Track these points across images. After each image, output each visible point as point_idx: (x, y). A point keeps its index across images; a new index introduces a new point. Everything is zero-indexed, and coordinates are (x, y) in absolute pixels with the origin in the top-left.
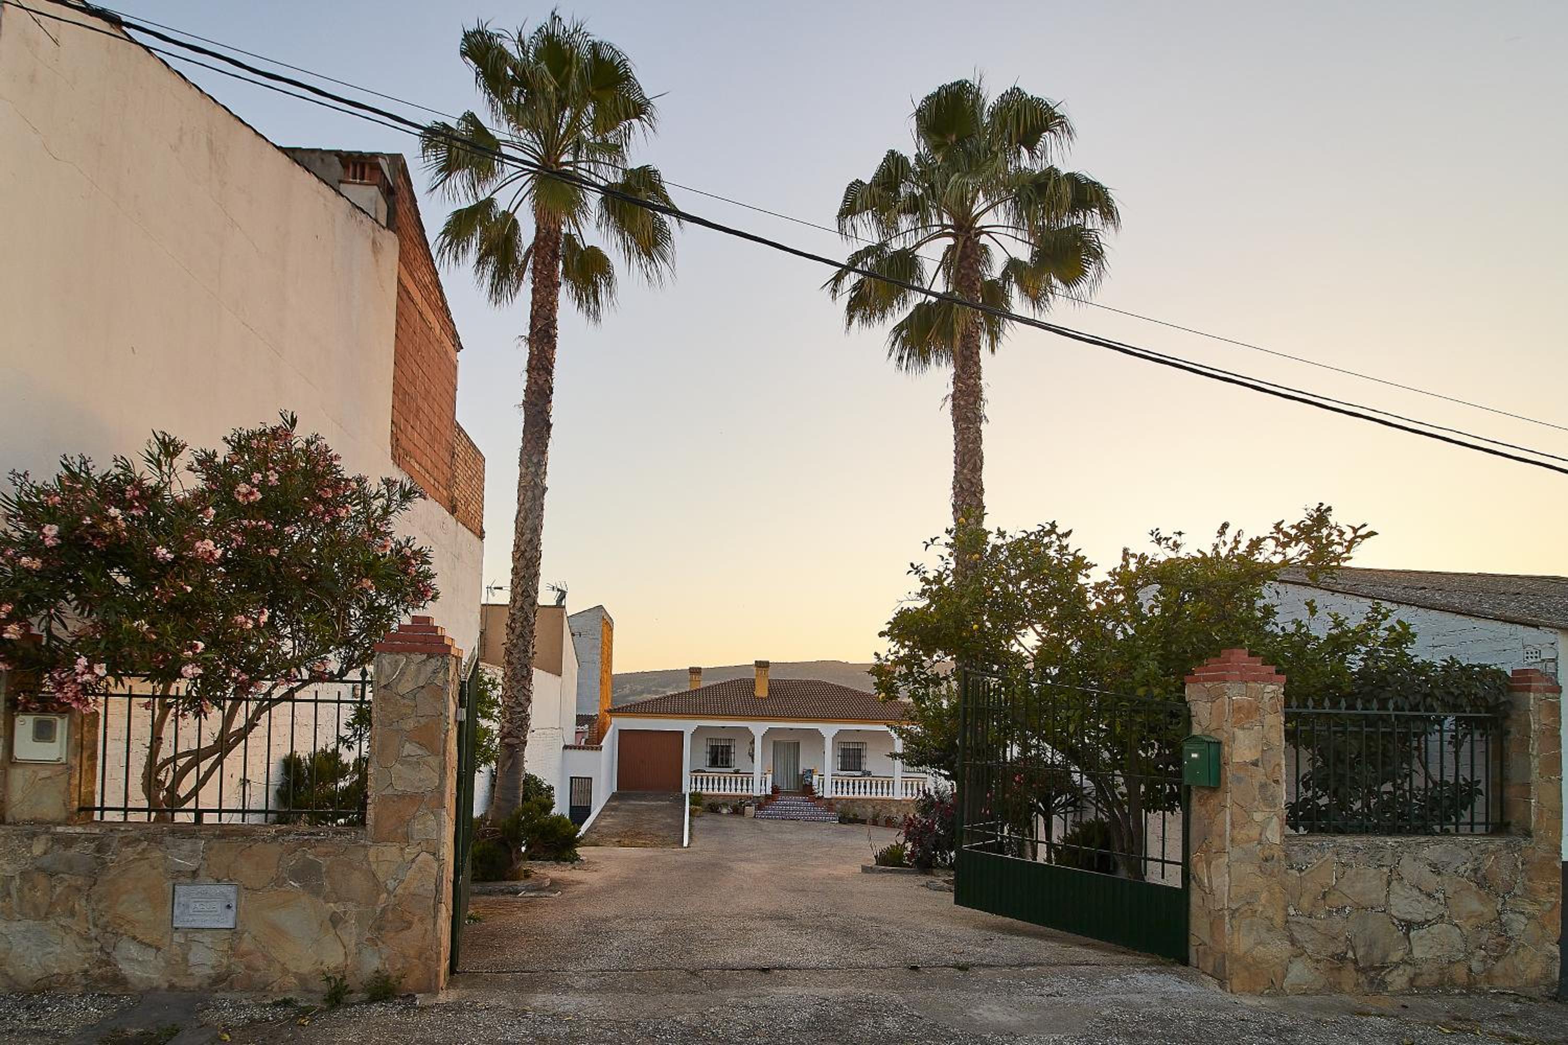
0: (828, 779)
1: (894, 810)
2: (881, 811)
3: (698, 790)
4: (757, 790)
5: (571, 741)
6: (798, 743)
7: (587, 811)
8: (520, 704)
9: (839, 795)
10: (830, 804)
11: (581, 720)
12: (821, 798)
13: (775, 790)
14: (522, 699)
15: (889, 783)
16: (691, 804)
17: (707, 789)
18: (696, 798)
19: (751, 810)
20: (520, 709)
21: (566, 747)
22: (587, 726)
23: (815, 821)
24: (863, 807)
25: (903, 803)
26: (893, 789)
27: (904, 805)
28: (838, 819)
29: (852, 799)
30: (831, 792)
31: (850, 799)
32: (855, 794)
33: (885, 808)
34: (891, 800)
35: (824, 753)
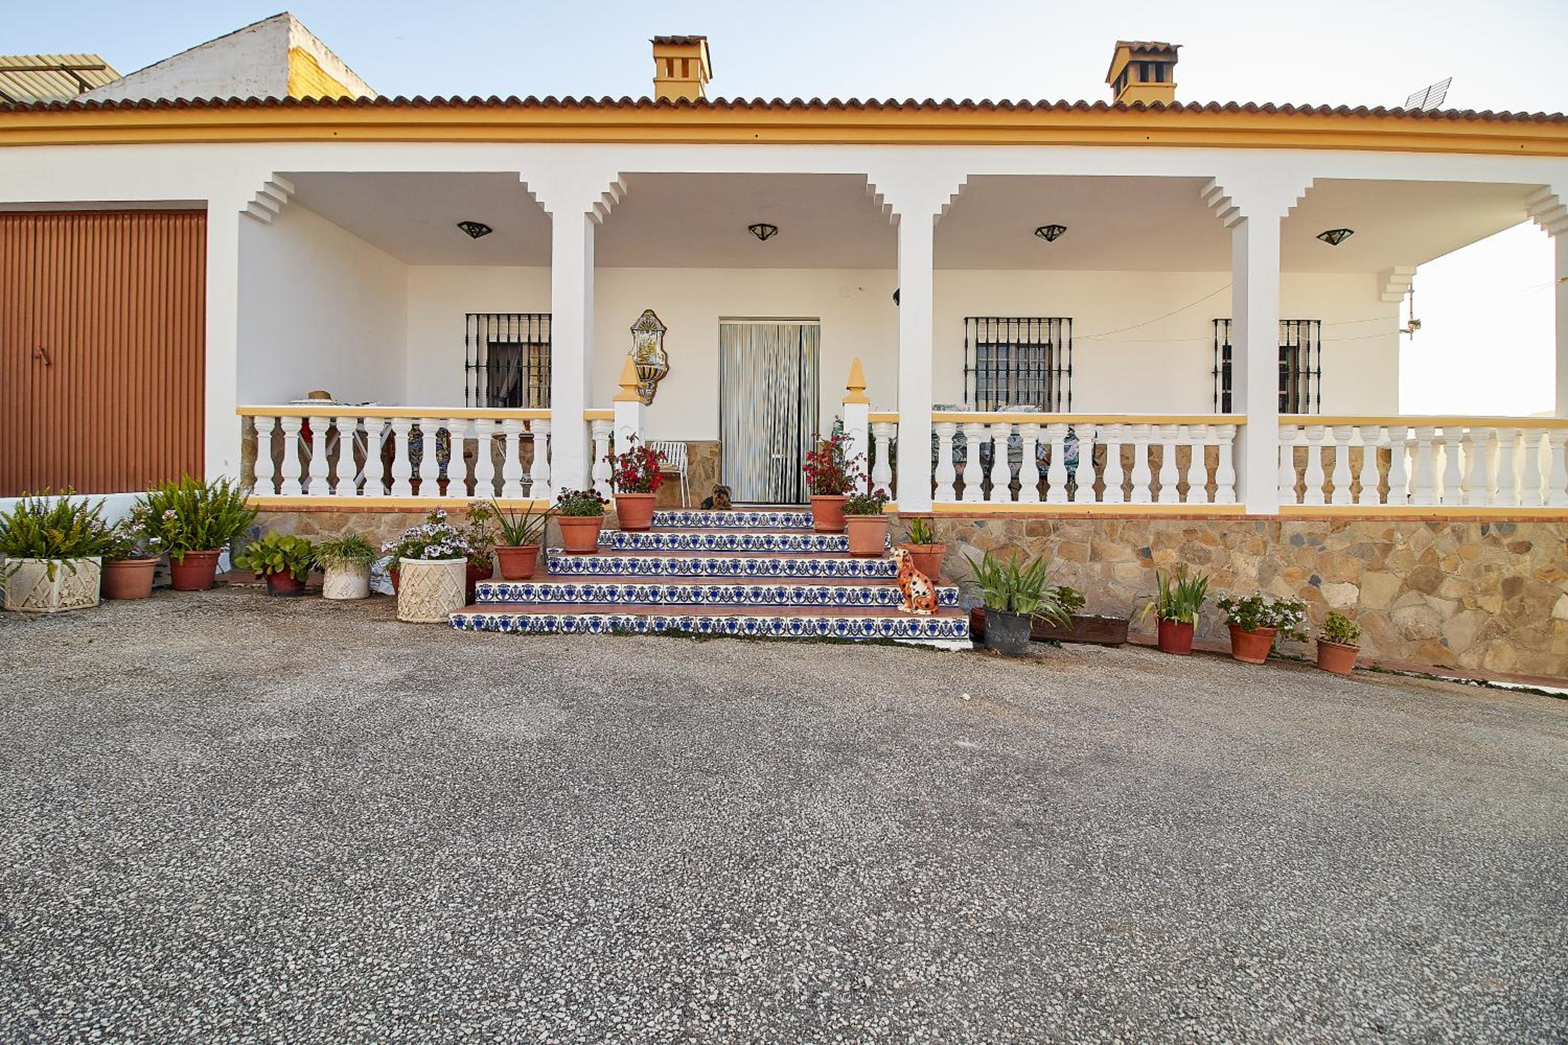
9: (973, 500)
23: (824, 639)
24: (1095, 555)
25: (1289, 529)
26: (1235, 464)
27: (1296, 540)
28: (966, 620)
29: (1037, 516)
30: (934, 486)
31: (1022, 516)
32: (1050, 493)
33: (1204, 558)
34: (1229, 518)
35: (897, 296)
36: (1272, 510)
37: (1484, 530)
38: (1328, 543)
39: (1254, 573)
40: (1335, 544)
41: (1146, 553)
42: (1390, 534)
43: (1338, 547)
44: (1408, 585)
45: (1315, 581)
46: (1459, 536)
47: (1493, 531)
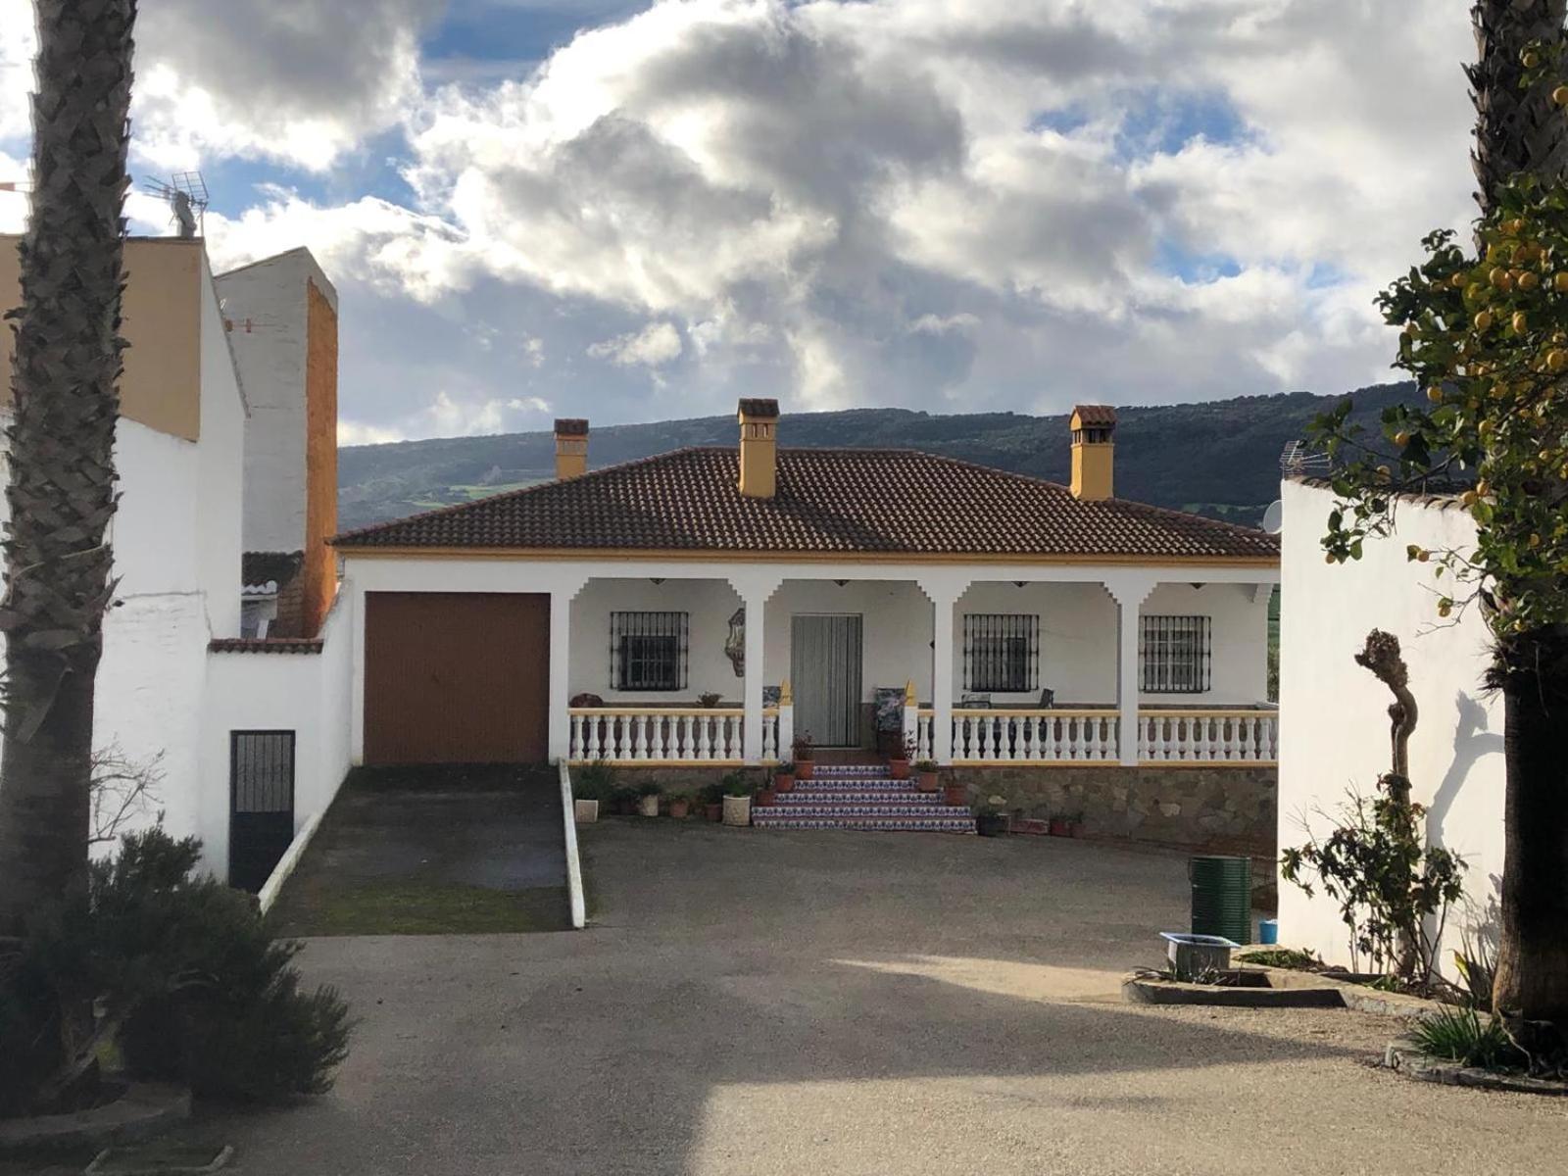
0: (943, 715)
1: (1121, 794)
2: (1085, 798)
3: (594, 755)
4: (753, 751)
5: (231, 631)
6: (859, 620)
7: (282, 826)
8: (75, 517)
9: (975, 758)
10: (950, 783)
11: (256, 567)
12: (926, 768)
13: (801, 747)
14: (83, 499)
15: (1102, 721)
16: (576, 796)
17: (618, 750)
18: (590, 780)
19: (738, 806)
20: (76, 534)
21: (217, 646)
22: (272, 586)
23: (914, 831)
24: (1040, 789)
25: (1142, 774)
26: (1117, 737)
27: (1147, 780)
28: (974, 822)
29: (1009, 767)
30: (953, 750)
31: (1003, 767)
32: (1016, 753)
33: (1097, 789)
34: (1110, 768)
35: (933, 645)
36: (1134, 763)
37: (1249, 774)
38: (1163, 781)
39: (1124, 798)
40: (1167, 783)
41: (1066, 788)
42: (1196, 777)
43: (1169, 784)
44: (1206, 804)
45: (1157, 802)
46: (1234, 778)
47: (1253, 774)
